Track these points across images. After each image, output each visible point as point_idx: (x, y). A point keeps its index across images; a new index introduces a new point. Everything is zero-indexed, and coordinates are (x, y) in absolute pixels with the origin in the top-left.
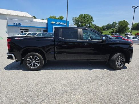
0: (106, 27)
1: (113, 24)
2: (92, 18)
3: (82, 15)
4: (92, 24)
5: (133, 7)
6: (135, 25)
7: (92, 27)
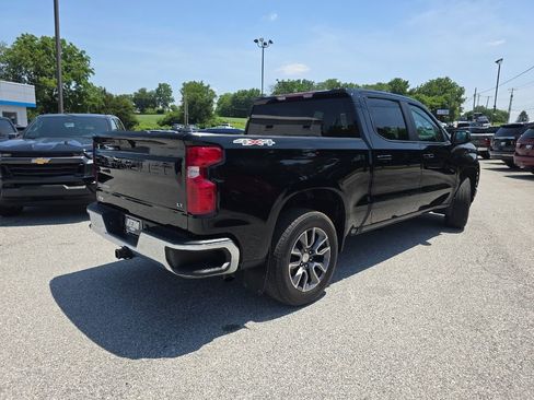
0: (135, 100)
1: (158, 90)
2: (82, 58)
3: (32, 39)
4: (88, 85)
5: (256, 41)
6: (228, 102)
7: (92, 96)
